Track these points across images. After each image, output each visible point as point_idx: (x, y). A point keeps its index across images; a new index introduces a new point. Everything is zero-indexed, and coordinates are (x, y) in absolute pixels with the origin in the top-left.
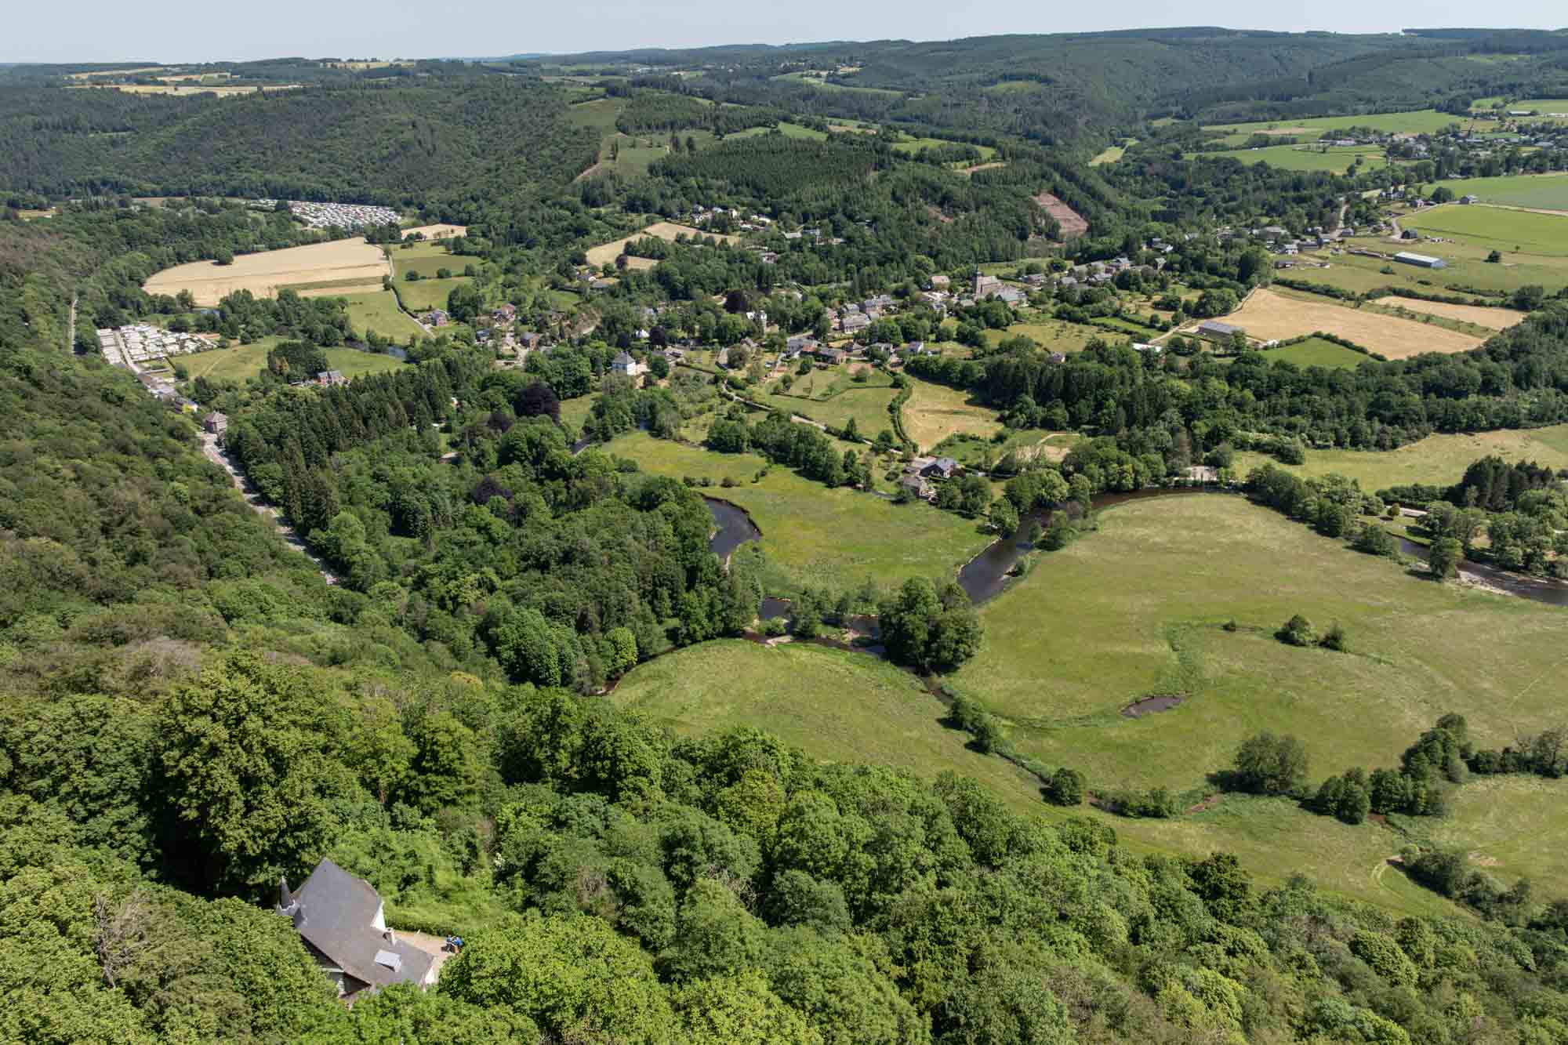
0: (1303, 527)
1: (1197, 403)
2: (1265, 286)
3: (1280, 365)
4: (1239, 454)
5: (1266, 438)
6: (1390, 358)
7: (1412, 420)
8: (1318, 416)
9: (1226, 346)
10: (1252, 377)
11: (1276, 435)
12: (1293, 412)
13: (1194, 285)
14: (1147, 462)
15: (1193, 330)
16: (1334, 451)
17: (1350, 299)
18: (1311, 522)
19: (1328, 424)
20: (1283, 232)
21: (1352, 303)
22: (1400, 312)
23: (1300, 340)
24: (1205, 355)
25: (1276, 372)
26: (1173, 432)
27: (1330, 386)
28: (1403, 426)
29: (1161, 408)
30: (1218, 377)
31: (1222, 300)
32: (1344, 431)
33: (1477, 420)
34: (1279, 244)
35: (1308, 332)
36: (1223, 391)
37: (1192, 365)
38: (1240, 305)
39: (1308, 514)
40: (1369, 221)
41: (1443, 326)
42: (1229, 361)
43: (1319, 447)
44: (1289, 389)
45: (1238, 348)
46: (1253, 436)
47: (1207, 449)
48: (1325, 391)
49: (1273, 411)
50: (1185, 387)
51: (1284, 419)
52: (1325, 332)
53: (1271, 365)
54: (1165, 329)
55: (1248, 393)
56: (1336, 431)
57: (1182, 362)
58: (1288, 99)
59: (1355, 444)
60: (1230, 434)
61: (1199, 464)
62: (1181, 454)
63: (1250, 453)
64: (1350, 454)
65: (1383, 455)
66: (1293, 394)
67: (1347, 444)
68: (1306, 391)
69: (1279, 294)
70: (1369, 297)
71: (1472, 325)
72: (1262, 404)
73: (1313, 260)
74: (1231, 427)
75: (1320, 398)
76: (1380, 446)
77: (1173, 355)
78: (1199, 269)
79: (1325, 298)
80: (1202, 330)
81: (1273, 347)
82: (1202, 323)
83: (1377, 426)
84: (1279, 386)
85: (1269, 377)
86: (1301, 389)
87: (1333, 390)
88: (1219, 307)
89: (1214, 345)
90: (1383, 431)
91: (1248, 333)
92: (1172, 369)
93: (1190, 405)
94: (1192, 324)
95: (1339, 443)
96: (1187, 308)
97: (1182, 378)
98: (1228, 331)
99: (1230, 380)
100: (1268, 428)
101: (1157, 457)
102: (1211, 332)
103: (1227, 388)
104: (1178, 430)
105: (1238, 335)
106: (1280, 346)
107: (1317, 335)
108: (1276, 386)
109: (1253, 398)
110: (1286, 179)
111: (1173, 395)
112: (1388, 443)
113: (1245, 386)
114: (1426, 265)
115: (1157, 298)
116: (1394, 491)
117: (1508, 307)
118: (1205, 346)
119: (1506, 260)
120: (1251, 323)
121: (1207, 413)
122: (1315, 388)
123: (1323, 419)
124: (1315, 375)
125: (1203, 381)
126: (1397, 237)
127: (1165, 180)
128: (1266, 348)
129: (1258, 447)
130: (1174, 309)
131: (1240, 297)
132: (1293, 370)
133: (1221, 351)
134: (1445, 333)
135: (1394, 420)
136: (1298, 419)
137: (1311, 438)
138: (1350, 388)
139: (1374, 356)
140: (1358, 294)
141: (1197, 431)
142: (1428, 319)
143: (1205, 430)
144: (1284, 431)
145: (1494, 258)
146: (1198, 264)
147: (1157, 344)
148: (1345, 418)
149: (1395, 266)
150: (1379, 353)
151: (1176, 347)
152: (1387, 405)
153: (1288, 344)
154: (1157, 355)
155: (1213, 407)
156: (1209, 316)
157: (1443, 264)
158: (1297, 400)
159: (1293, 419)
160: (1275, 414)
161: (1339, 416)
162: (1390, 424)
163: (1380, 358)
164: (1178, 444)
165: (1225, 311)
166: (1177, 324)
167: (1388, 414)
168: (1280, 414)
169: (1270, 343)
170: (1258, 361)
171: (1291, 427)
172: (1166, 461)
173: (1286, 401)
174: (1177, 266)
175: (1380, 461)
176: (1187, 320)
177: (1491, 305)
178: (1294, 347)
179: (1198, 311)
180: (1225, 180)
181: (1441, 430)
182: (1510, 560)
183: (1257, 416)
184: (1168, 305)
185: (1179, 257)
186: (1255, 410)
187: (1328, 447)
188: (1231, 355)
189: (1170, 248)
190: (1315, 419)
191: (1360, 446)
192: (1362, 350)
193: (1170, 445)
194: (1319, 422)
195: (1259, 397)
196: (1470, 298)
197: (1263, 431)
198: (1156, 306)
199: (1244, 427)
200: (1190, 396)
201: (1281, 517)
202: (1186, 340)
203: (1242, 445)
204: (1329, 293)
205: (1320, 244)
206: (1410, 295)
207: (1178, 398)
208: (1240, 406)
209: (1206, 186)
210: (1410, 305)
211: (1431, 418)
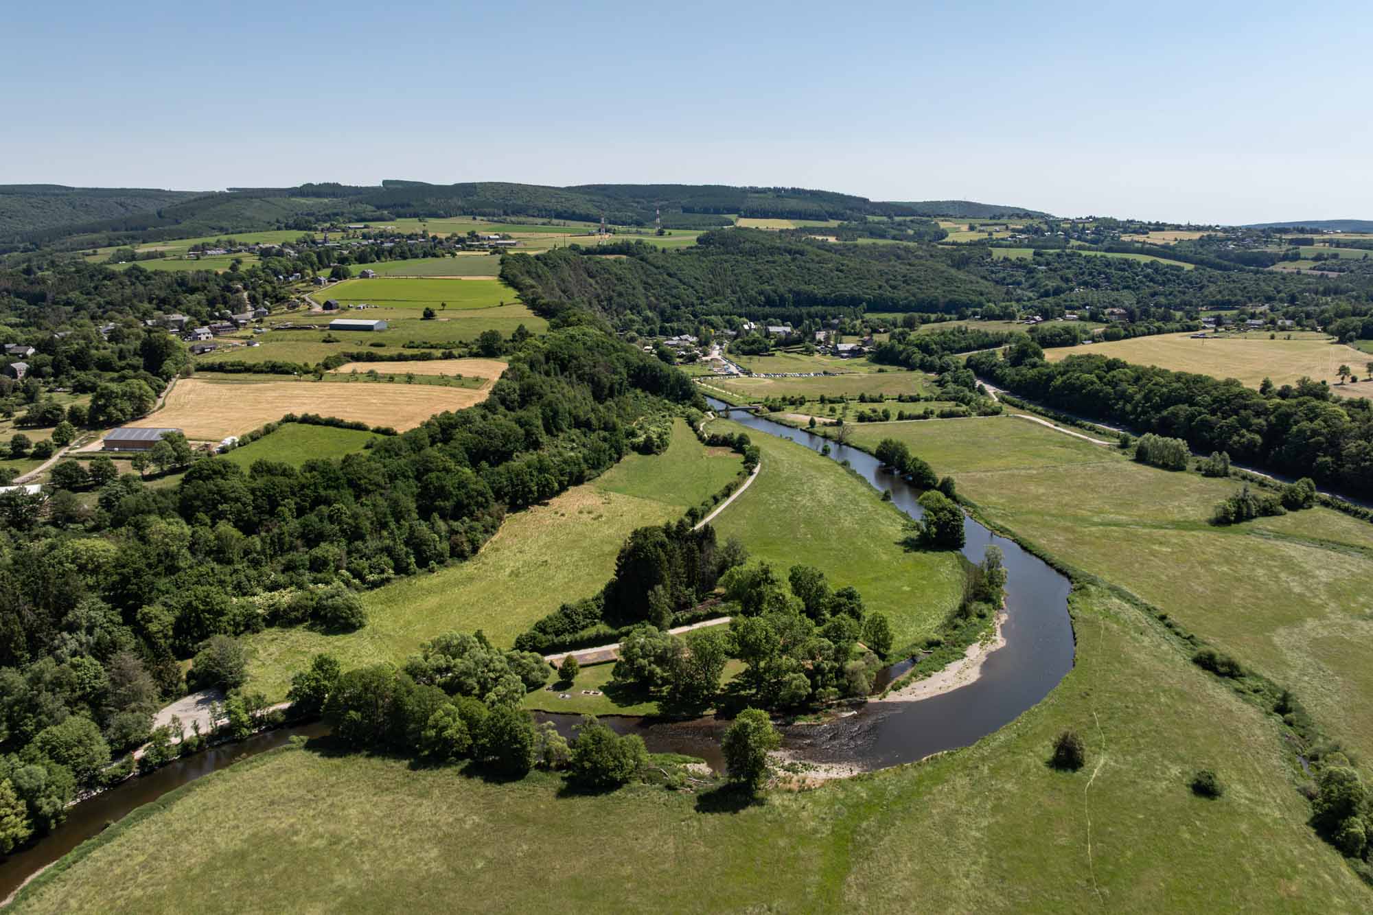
0: (449, 775)
1: (137, 573)
2: (186, 374)
3: (260, 469)
4: (247, 643)
5: (285, 598)
6: (401, 430)
7: (479, 505)
8: (355, 535)
9: (158, 460)
10: (226, 499)
11: (300, 586)
12: (312, 539)
13: (80, 389)
14: (55, 753)
15: (96, 446)
16: (399, 585)
17: (307, 372)
18: (460, 756)
19: (372, 544)
20: (186, 319)
21: (310, 376)
22: (373, 376)
23: (268, 430)
24: (126, 480)
25: (260, 482)
26: (102, 652)
27: (352, 484)
28: (471, 514)
29: (66, 602)
30: (162, 513)
31: (130, 396)
32: (402, 549)
33: (548, 484)
34: (185, 331)
35: (275, 417)
36: (181, 538)
37: (107, 503)
38: (160, 402)
39: (448, 743)
40: (279, 300)
41: (430, 383)
42: (173, 482)
43: (374, 585)
44: (291, 503)
45: (179, 459)
46: (261, 600)
47: (184, 654)
48: (348, 493)
49: (279, 546)
50: (104, 547)
51: (302, 555)
52: (299, 414)
53: (247, 472)
54: (43, 453)
55: (225, 527)
56: (389, 551)
57: (88, 502)
58: (145, 229)
59: (423, 563)
60: (221, 613)
61: (180, 695)
62: (137, 695)
63: (268, 634)
64: (425, 581)
65: (468, 567)
66: (300, 511)
67: (413, 567)
68: (318, 501)
69: (211, 381)
70: (327, 367)
71: (459, 377)
72: (256, 541)
73: (236, 342)
74: (218, 597)
75: (346, 506)
76: (459, 555)
77: (65, 492)
78: (84, 367)
79: (271, 376)
80: (109, 444)
81: (233, 446)
82: (106, 434)
83: (442, 525)
84: (274, 504)
85: (253, 491)
86: (310, 502)
87: (359, 491)
88: (129, 407)
89: (138, 463)
90: (453, 532)
91: (187, 434)
92: (71, 519)
93: (125, 580)
94: (90, 440)
95: (401, 569)
96: (75, 416)
97: (96, 529)
98: (155, 437)
99: (187, 511)
100: (282, 579)
101: (77, 724)
102: (125, 445)
103: (187, 530)
104: (115, 646)
105: (174, 439)
106: (243, 443)
107: (289, 419)
108: (269, 504)
109: (237, 533)
110: (167, 279)
111: (82, 569)
112: (467, 547)
113: (217, 517)
114: (369, 328)
115: (21, 413)
116: (541, 627)
117: (476, 355)
118: (123, 467)
119: (441, 316)
120: (188, 421)
121: (163, 583)
122: (332, 493)
123: (362, 537)
124: (323, 473)
125: (138, 526)
126: (318, 309)
127: (18, 296)
128: (224, 451)
129: (279, 618)
130: (53, 423)
131: (159, 390)
132: (286, 473)
133: (152, 469)
134: (438, 391)
135: (457, 513)
136: (327, 550)
137: (357, 574)
138: (380, 479)
139: (378, 431)
140: (312, 366)
141: (153, 627)
142: (410, 379)
143: (169, 618)
144: (307, 576)
145: (429, 315)
146: (80, 360)
147: (31, 481)
148: (393, 525)
149: (335, 334)
150: (383, 426)
151: (67, 479)
152: (442, 493)
153: (254, 437)
154: (34, 499)
155: (172, 570)
156: (118, 423)
157: (385, 326)
158: (312, 517)
159: (317, 552)
160: (283, 551)
161: (384, 526)
162: (456, 518)
163: (387, 432)
164: (121, 678)
165: (140, 412)
166: (64, 444)
167: (448, 504)
168: (293, 548)
169: (228, 441)
170: (225, 470)
171: (318, 565)
172: (103, 725)
173: (294, 524)
174: (49, 369)
175: (471, 579)
176: (80, 435)
177: (460, 357)
178: (266, 441)
179: (93, 421)
180: (96, 288)
181: (514, 508)
182: (794, 696)
183: (256, 564)
184: (44, 420)
185: (47, 358)
186: (247, 553)
187: (388, 580)
188: (173, 471)
189: (31, 351)
190: (350, 541)
191: (432, 563)
192: (359, 427)
193: (104, 682)
194: (359, 544)
195: (248, 528)
196: (438, 353)
197: (274, 587)
198: (22, 424)
199: (241, 590)
200: (119, 564)
201: (400, 767)
202: (85, 465)
203: (248, 624)
204: (276, 369)
205: (236, 325)
206: (371, 358)
207: (95, 571)
208: (220, 554)
209: (74, 295)
210: (381, 368)
211: (499, 495)
